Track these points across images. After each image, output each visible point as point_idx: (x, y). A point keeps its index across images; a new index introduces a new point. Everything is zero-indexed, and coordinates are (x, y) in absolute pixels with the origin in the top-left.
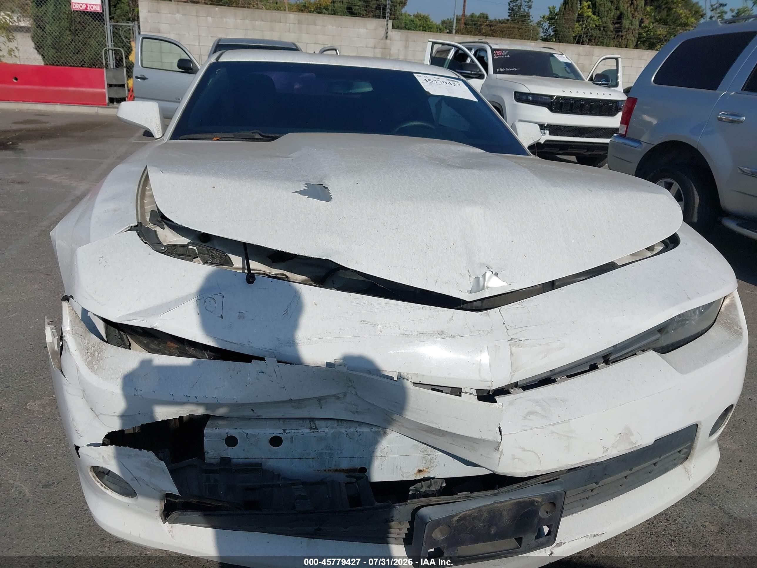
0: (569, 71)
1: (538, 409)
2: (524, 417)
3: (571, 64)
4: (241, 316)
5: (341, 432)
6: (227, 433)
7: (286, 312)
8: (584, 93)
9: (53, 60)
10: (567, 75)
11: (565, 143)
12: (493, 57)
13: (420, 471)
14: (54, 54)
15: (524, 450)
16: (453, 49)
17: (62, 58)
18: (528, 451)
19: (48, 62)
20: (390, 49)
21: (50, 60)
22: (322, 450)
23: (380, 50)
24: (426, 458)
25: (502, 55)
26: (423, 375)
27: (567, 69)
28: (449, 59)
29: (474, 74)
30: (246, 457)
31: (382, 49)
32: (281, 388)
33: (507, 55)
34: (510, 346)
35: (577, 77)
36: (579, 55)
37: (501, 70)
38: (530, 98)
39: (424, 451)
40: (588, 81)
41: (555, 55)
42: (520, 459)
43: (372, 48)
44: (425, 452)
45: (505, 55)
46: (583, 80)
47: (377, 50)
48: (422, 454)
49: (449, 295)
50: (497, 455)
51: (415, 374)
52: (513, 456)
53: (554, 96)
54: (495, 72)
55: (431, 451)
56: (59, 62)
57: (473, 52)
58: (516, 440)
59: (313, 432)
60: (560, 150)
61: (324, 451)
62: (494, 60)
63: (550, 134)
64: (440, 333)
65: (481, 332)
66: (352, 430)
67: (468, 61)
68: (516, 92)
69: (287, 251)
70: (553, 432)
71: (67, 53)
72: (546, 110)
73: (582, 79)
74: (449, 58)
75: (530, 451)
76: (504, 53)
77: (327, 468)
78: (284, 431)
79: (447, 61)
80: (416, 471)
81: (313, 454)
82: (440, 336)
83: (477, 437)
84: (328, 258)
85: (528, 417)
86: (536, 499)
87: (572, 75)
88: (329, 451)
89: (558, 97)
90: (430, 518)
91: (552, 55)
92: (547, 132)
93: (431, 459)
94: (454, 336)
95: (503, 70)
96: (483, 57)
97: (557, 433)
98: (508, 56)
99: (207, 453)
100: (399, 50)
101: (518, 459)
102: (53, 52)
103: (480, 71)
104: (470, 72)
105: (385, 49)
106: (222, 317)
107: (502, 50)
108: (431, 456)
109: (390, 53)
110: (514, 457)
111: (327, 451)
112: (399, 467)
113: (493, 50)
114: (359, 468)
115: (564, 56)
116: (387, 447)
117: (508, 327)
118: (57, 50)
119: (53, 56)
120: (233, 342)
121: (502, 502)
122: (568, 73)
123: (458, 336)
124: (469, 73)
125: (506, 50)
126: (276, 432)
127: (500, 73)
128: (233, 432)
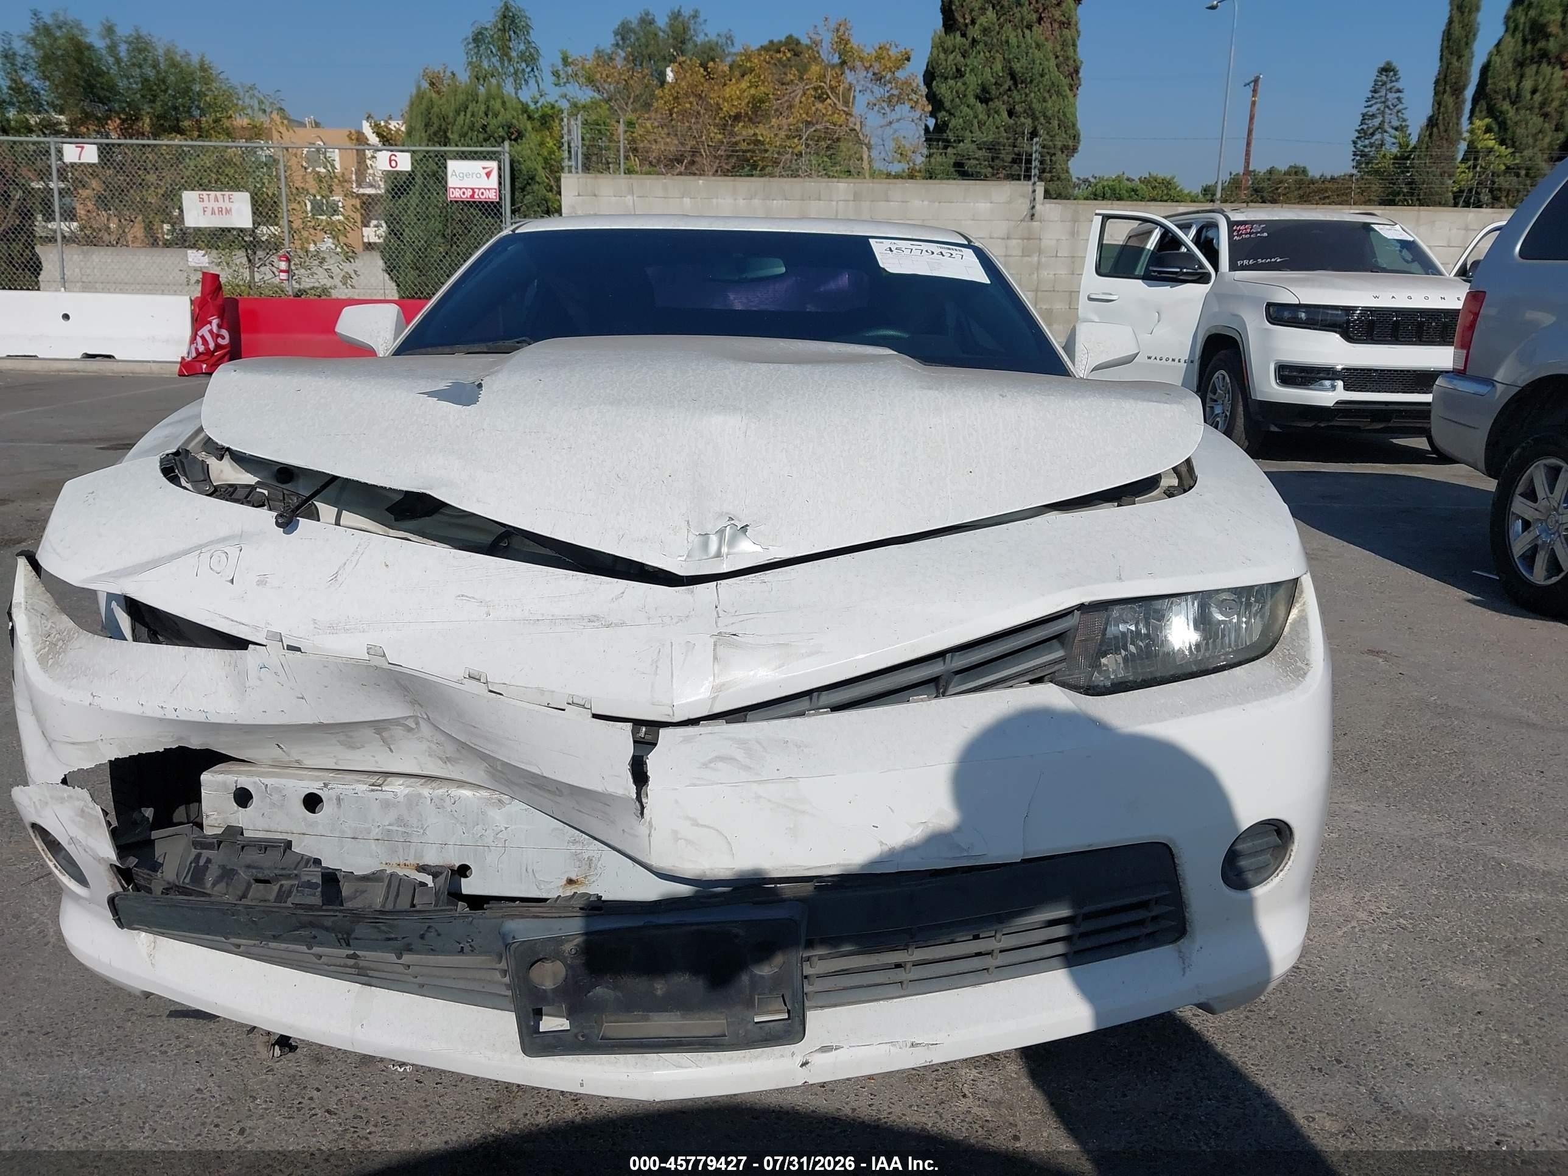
0: (1409, 257)
1: (739, 755)
2: (704, 764)
3: (1413, 242)
4: (262, 582)
5: (420, 794)
6: (236, 782)
7: (335, 577)
8: (1426, 298)
9: (413, 289)
10: (1405, 266)
11: (1383, 407)
12: (1230, 237)
13: (570, 882)
14: (415, 278)
15: (696, 823)
16: (1158, 230)
17: (427, 286)
18: (702, 826)
19: (404, 293)
20: (1040, 239)
21: (407, 289)
22: (390, 825)
23: (1020, 241)
24: (580, 856)
25: (1250, 233)
26: (553, 692)
27: (1405, 252)
28: (1149, 250)
29: (1187, 273)
30: (267, 829)
31: (1023, 239)
32: (298, 698)
33: (1262, 232)
34: (715, 645)
35: (1428, 268)
36: (1467, 229)
37: (1246, 262)
38: (1303, 315)
39: (575, 842)
40: (1455, 275)
41: (1376, 227)
42: (688, 842)
43: (1003, 239)
44: (577, 844)
45: (1257, 233)
46: (1441, 274)
47: (1014, 242)
48: (573, 847)
49: (640, 561)
50: (642, 829)
51: (538, 688)
52: (675, 832)
53: (1355, 308)
54: (1233, 267)
55: (589, 844)
56: (422, 293)
57: (1193, 231)
58: (677, 802)
59: (373, 790)
60: (1372, 421)
61: (395, 828)
62: (1232, 244)
63: (1347, 388)
64: (592, 618)
65: (667, 620)
66: (440, 792)
67: (1183, 250)
68: (1269, 305)
69: (363, 480)
70: (758, 797)
71: (436, 276)
72: (1335, 338)
73: (1437, 272)
74: (1148, 247)
75: (708, 827)
76: (1257, 228)
77: (402, 862)
78: (326, 785)
79: (1145, 253)
80: (564, 882)
81: (375, 832)
82: (591, 624)
83: (600, 789)
84: (424, 491)
85: (712, 765)
86: (735, 930)
87: (1415, 266)
88: (403, 829)
89: (1365, 310)
90: (514, 938)
91: (1367, 227)
92: (1340, 384)
93: (590, 859)
94: (616, 625)
95: (1251, 262)
96: (1212, 240)
97: (769, 801)
98: (1265, 234)
99: (207, 816)
100: (1058, 240)
101: (685, 840)
102: (412, 275)
103: (1202, 266)
104: (1178, 270)
105: (1028, 239)
106: (232, 581)
107: (1252, 223)
108: (591, 854)
109: (1040, 248)
110: (676, 836)
111: (400, 829)
112: (530, 871)
113: (1231, 224)
114: (457, 865)
115: (1397, 227)
116: (506, 828)
117: (721, 613)
118: (421, 271)
119: (413, 282)
120: (243, 622)
121: (665, 926)
122: (1407, 262)
123: (623, 624)
124: (1176, 273)
125: (1260, 222)
126: (314, 787)
127: (1244, 268)
128: (245, 782)
